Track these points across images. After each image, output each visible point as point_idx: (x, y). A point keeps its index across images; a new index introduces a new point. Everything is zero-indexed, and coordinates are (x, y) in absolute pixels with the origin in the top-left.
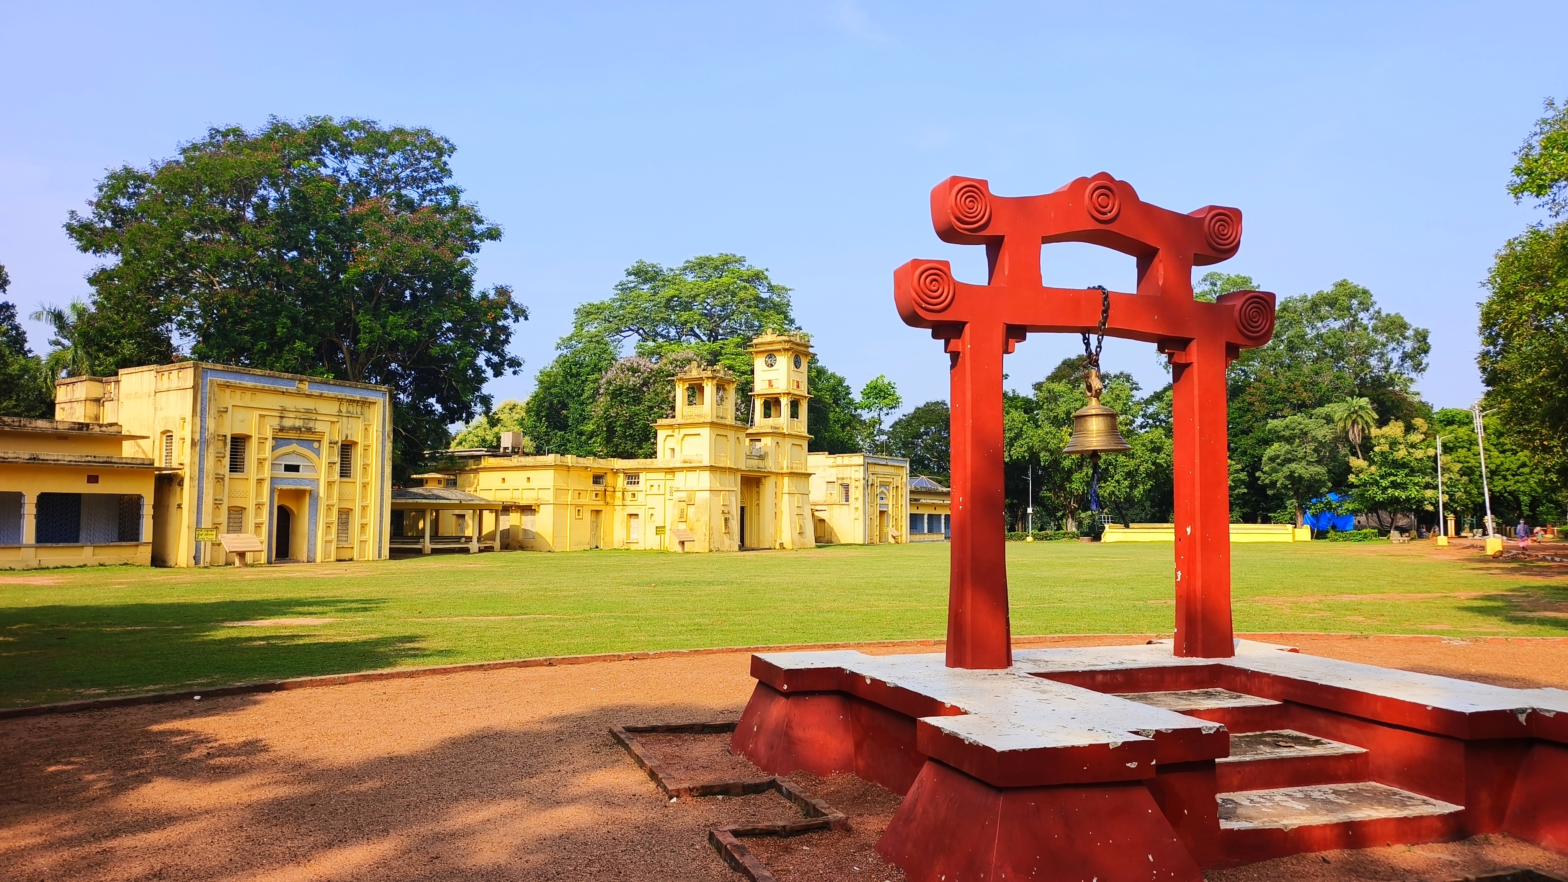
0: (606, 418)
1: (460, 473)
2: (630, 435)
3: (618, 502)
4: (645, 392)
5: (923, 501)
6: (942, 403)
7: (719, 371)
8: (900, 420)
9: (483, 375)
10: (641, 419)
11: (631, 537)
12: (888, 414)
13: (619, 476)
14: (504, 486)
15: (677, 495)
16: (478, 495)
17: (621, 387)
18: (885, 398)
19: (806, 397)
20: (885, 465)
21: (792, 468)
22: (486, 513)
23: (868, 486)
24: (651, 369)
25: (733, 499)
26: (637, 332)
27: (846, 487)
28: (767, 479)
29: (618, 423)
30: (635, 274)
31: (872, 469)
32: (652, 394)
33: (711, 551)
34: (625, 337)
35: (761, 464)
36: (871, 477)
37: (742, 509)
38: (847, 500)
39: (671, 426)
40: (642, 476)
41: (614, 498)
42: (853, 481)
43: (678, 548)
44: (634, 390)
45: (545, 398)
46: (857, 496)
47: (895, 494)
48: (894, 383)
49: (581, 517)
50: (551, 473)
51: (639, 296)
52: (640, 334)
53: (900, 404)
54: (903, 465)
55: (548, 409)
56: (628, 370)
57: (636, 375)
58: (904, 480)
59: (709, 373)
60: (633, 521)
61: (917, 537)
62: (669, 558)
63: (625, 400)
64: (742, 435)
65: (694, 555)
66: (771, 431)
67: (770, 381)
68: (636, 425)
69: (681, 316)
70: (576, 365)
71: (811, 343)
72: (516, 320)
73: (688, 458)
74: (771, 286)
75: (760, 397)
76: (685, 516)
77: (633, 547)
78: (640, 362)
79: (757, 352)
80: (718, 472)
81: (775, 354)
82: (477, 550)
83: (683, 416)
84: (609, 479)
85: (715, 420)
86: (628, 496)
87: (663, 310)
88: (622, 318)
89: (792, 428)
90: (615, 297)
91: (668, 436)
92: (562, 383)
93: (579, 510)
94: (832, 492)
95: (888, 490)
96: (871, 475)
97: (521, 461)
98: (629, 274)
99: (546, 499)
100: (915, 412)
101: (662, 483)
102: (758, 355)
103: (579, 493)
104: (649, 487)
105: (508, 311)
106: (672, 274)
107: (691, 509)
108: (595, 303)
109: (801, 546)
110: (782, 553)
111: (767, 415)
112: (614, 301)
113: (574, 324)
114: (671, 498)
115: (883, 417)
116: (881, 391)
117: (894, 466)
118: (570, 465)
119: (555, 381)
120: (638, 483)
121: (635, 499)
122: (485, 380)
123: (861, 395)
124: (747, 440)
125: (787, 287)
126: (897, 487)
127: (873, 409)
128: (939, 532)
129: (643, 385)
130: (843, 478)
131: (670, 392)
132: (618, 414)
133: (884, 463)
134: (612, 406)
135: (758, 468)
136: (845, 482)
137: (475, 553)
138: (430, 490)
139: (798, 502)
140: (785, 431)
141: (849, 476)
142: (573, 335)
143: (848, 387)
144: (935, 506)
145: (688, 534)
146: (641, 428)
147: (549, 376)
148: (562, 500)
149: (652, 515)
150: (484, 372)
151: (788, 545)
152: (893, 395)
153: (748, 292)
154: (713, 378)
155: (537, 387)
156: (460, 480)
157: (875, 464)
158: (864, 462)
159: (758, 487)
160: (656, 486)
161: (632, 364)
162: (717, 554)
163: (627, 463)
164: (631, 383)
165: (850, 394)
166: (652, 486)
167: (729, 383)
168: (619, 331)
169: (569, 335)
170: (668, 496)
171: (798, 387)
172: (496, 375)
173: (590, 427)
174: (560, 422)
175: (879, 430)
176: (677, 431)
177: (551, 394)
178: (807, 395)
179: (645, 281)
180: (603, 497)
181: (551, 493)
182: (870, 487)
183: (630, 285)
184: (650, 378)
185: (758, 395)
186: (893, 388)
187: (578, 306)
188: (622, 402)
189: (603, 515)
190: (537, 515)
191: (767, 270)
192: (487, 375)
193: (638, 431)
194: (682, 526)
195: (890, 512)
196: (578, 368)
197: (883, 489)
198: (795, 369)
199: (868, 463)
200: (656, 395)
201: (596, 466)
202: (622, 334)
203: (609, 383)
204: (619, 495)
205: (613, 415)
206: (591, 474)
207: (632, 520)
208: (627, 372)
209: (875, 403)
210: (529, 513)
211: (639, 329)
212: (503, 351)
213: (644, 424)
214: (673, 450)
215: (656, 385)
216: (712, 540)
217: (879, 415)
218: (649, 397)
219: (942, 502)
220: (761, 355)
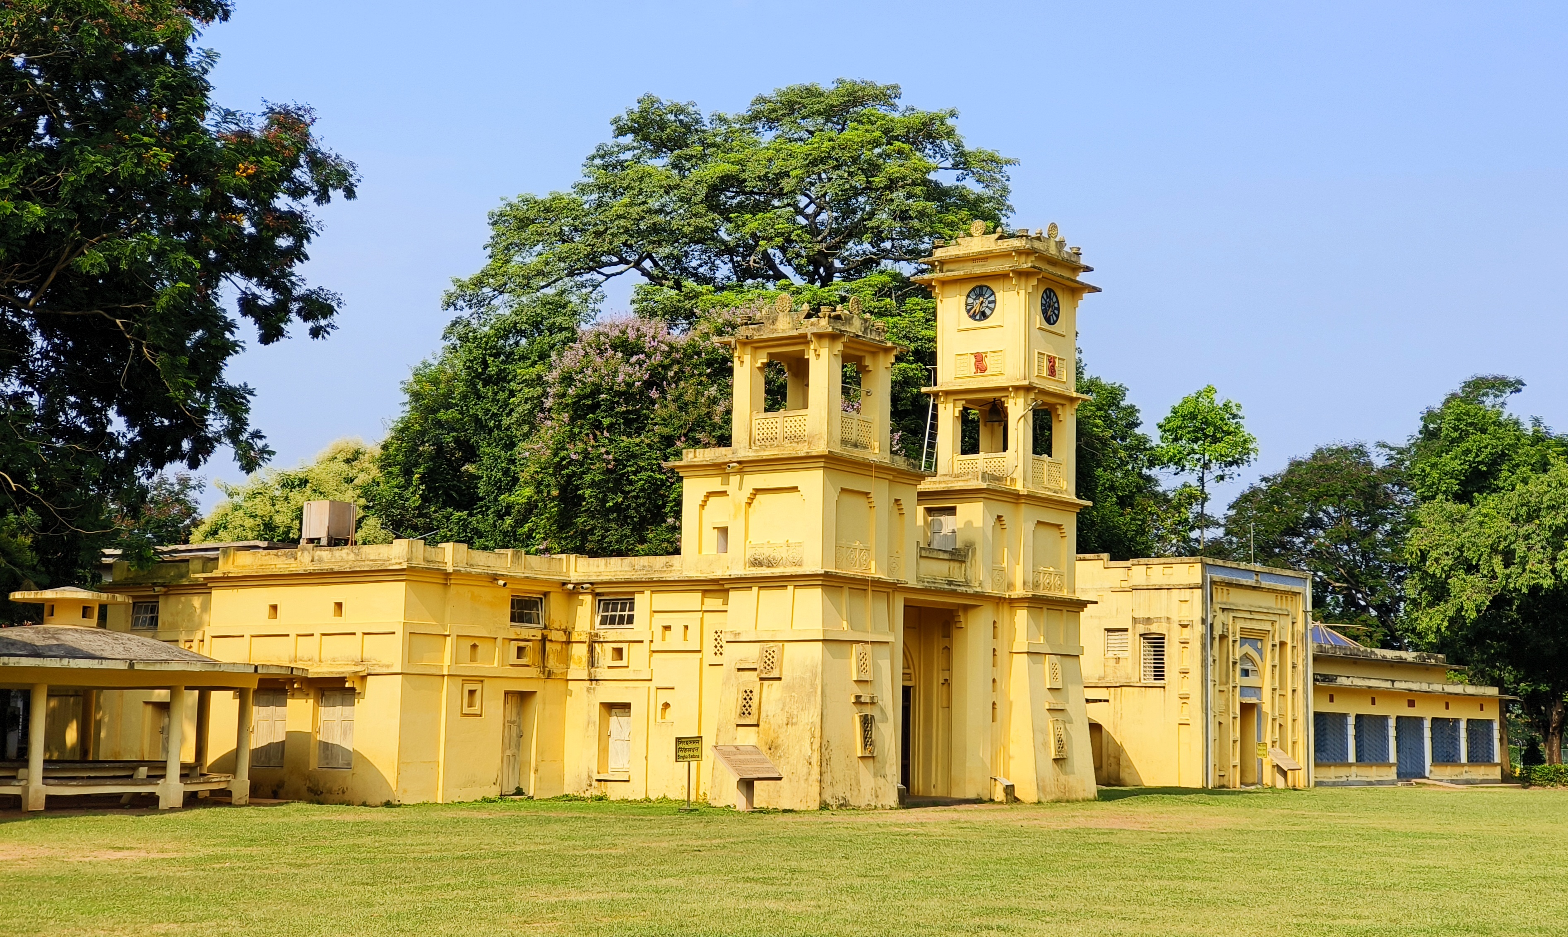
0: (559, 467)
1: (166, 594)
2: (617, 507)
3: (578, 669)
4: (653, 402)
5: (1343, 681)
6: (1356, 451)
7: (849, 320)
8: (1254, 491)
9: (228, 335)
10: (642, 469)
11: (612, 764)
12: (1222, 478)
13: (581, 603)
14: (274, 626)
15: (734, 654)
16: (205, 652)
17: (597, 390)
18: (1215, 440)
19: (1072, 400)
20: (1254, 588)
21: (1036, 585)
22: (216, 696)
23: (1213, 638)
24: (671, 346)
25: (885, 665)
26: (637, 265)
27: (1156, 643)
28: (971, 614)
29: (588, 478)
30: (632, 130)
31: (1222, 597)
32: (672, 407)
33: (824, 806)
34: (608, 276)
35: (956, 572)
36: (1221, 617)
37: (906, 691)
38: (1159, 673)
39: (720, 468)
40: (643, 602)
41: (566, 659)
42: (1176, 627)
43: (737, 799)
44: (627, 395)
45: (423, 433)
46: (1185, 665)
47: (1277, 661)
48: (1239, 407)
49: (476, 709)
50: (397, 590)
51: (641, 179)
52: (645, 273)
53: (1252, 455)
54: (1296, 589)
55: (432, 458)
56: (614, 348)
57: (634, 359)
58: (1300, 626)
59: (823, 324)
60: (615, 722)
61: (1331, 773)
62: (712, 828)
63: (606, 422)
64: (908, 496)
65: (781, 818)
66: (984, 485)
67: (979, 358)
68: (631, 483)
69: (744, 224)
70: (496, 356)
71: (1083, 261)
72: (323, 197)
73: (765, 553)
74: (963, 154)
75: (951, 398)
76: (754, 710)
77: (615, 792)
78: (644, 329)
79: (944, 283)
80: (846, 591)
81: (993, 286)
82: (178, 801)
83: (751, 442)
84: (555, 610)
85: (838, 449)
86: (605, 654)
87: (701, 208)
88: (601, 228)
89: (1037, 478)
90: (586, 180)
91: (710, 494)
92: (464, 397)
93: (472, 693)
94: (1120, 655)
95: (1260, 652)
96: (1219, 612)
97: (320, 560)
98: (621, 131)
99: (385, 661)
100: (1290, 472)
101: (693, 620)
102: (948, 290)
103: (474, 646)
104: (658, 631)
105: (302, 174)
106: (723, 129)
107: (772, 694)
108: (539, 198)
109: (1060, 795)
110: (1011, 817)
111: (970, 446)
112: (583, 189)
113: (489, 250)
114: (718, 660)
115: (1210, 487)
116: (1207, 423)
117: (1274, 591)
118: (450, 569)
119: (449, 394)
120: (630, 620)
121: (623, 663)
122: (230, 348)
123: (1159, 432)
124: (920, 510)
125: (1002, 155)
126: (1283, 644)
127: (1188, 466)
128: (1381, 760)
129: (648, 385)
130: (1148, 621)
131: (714, 401)
132: (586, 454)
133: (1251, 582)
134: (573, 437)
135: (950, 583)
136: (1154, 628)
137: (172, 810)
138: (55, 634)
139: (1054, 677)
140: (1019, 487)
141: (1163, 614)
142: (485, 274)
143: (1132, 410)
144: (1373, 695)
145: (764, 761)
146: (642, 490)
147: (435, 382)
148: (426, 664)
149: (666, 705)
150: (230, 326)
151: (1027, 792)
152: (1234, 433)
153: (908, 163)
154: (833, 337)
155: (408, 408)
156: (167, 610)
157: (1229, 584)
158: (1204, 578)
159: (948, 635)
160: (677, 629)
161: (624, 332)
162: (842, 817)
163: (602, 568)
164: (619, 379)
165: (1137, 425)
166: (667, 628)
167: (874, 354)
168: (594, 262)
169: (476, 272)
170: (709, 656)
171: (1052, 371)
172: (266, 339)
173: (524, 493)
174: (459, 491)
175: (1201, 516)
176: (734, 480)
177: (439, 424)
178: (1075, 395)
179: (659, 147)
180: (538, 658)
181: (396, 644)
182: (1216, 642)
183: (622, 157)
184: (666, 368)
185: (947, 393)
186: (1234, 416)
187: (498, 207)
188: (597, 426)
189: (537, 706)
190: (361, 706)
191: (953, 114)
192: (238, 336)
193: (637, 497)
194: (748, 738)
195: (1266, 708)
196: (503, 362)
197: (1248, 649)
198: (1046, 326)
199: (1213, 583)
200: (680, 409)
201: (519, 572)
202: (604, 270)
203: (567, 379)
204: (580, 651)
205: (574, 457)
206: (506, 596)
207: (614, 720)
208: (610, 352)
209: (1193, 451)
210: (339, 698)
211: (641, 259)
212: (284, 275)
213: (651, 481)
214: (724, 531)
215: (682, 384)
216: (827, 778)
217: (1201, 479)
218: (664, 413)
219: (1388, 685)
220: (955, 289)
